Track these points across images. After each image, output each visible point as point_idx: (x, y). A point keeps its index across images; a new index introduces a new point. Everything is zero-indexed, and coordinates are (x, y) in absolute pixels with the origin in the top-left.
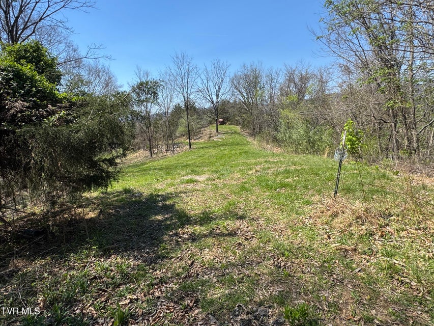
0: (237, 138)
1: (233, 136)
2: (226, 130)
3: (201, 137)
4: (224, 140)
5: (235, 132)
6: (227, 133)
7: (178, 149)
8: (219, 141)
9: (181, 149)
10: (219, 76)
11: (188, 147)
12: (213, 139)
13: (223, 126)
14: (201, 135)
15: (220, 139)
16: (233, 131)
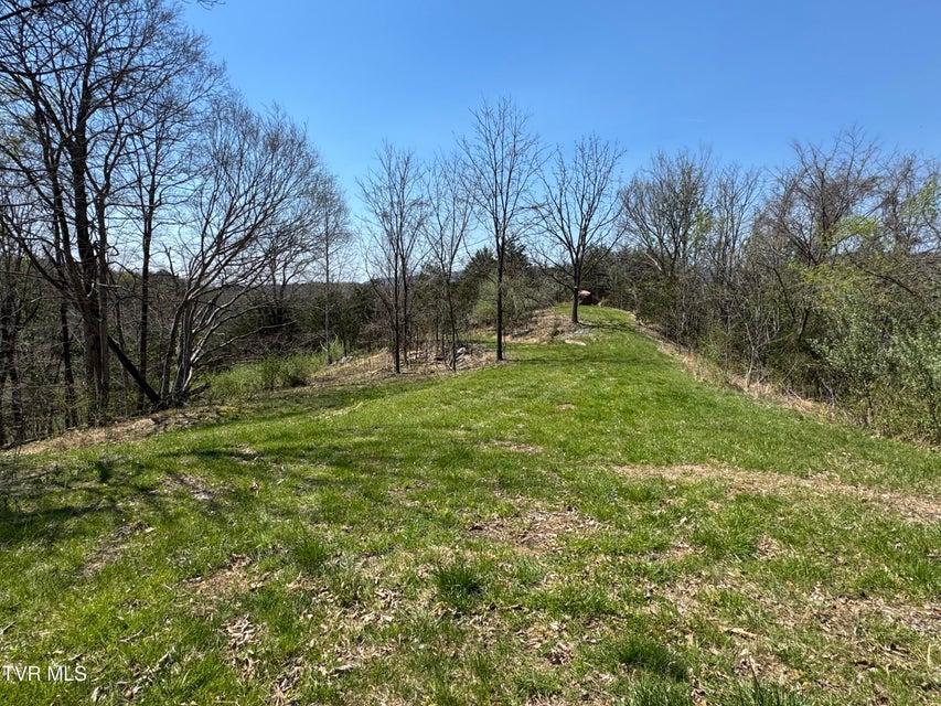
0: (630, 343)
1: (617, 335)
2: (597, 318)
3: (531, 330)
4: (592, 344)
5: (623, 325)
6: (599, 326)
7: (467, 357)
8: (578, 347)
9: (475, 357)
10: (593, 179)
11: (494, 355)
12: (563, 338)
13: (591, 309)
14: (531, 326)
15: (581, 339)
16: (616, 322)
